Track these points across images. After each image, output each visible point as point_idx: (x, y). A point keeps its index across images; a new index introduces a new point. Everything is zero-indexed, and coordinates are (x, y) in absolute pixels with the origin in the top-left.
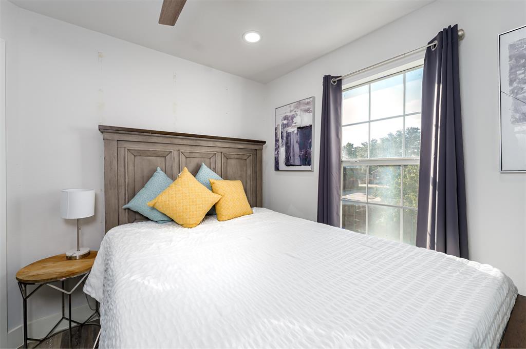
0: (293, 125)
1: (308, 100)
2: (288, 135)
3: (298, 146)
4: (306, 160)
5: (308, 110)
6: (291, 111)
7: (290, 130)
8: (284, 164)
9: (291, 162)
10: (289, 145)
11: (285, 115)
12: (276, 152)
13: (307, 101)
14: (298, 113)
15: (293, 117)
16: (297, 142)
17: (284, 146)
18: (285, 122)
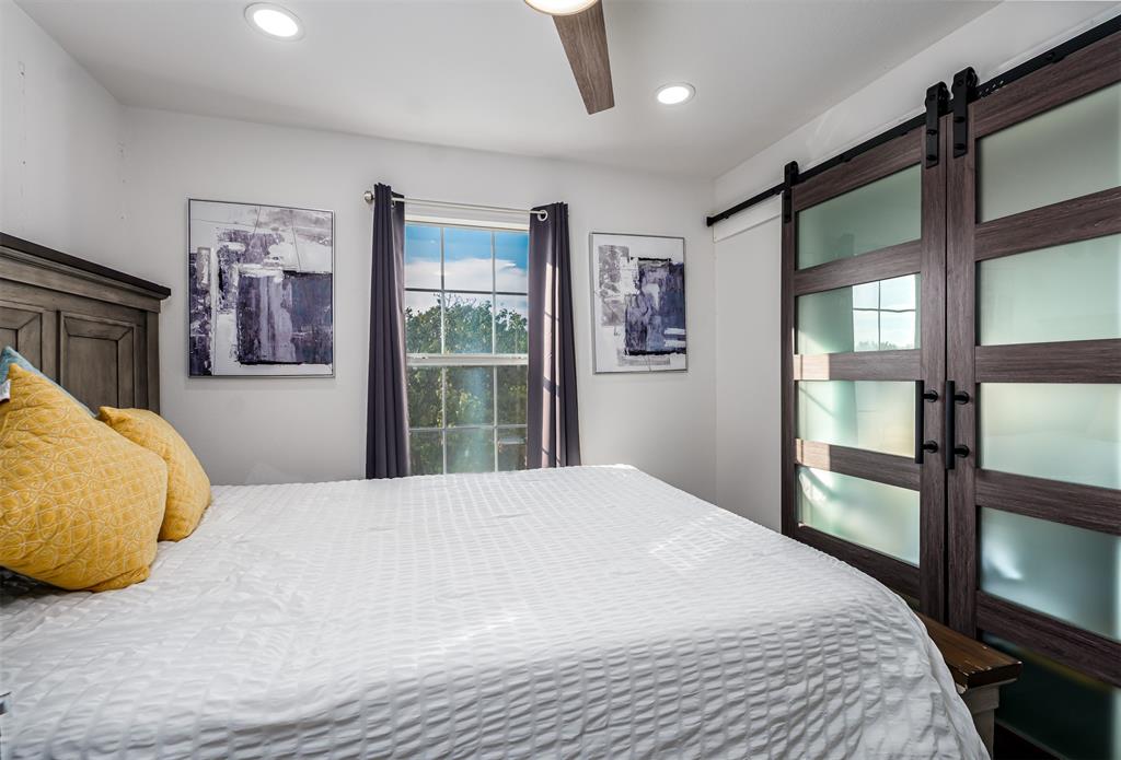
0: (266, 260)
1: (321, 216)
2: (248, 285)
3: (287, 316)
4: (316, 350)
5: (320, 239)
6: (258, 225)
7: (254, 270)
8: (234, 358)
9: (263, 353)
10: (253, 309)
11: (237, 228)
12: (196, 325)
13: (315, 215)
14: (288, 235)
15: (266, 243)
16: (283, 305)
17: (234, 311)
18: (235, 247)
